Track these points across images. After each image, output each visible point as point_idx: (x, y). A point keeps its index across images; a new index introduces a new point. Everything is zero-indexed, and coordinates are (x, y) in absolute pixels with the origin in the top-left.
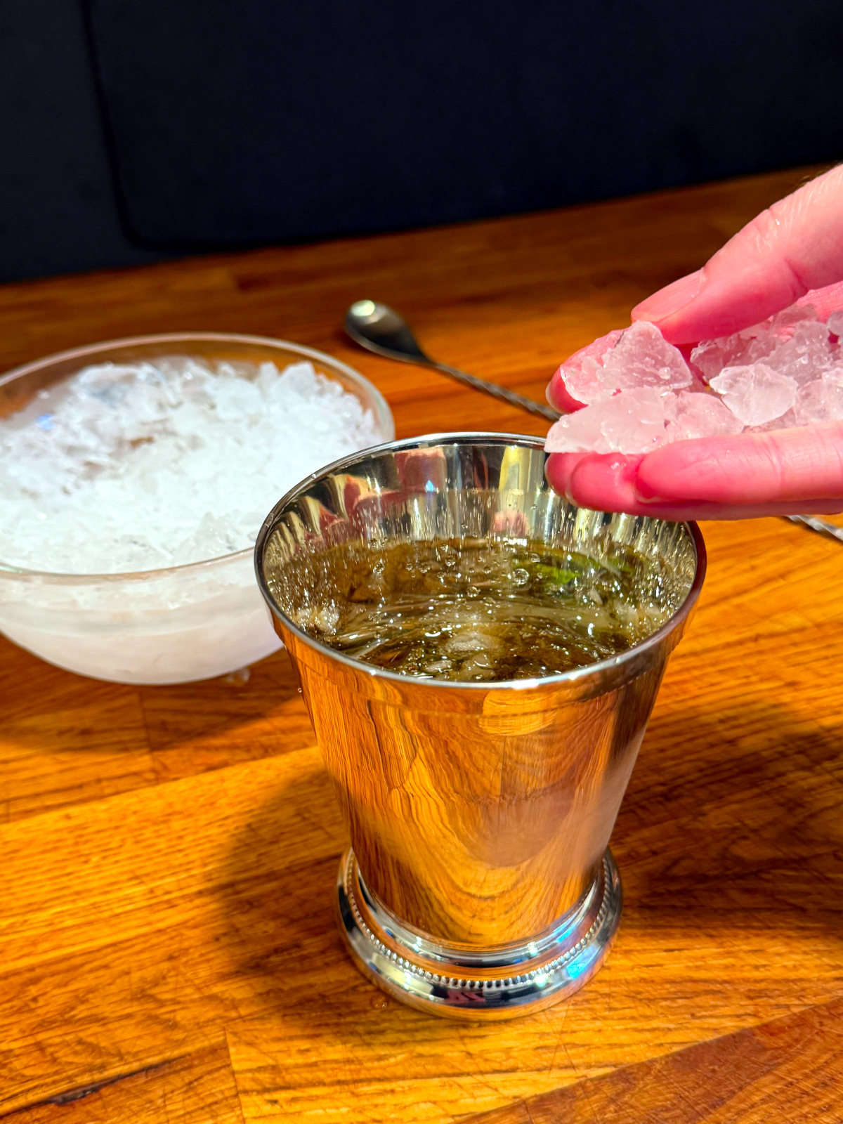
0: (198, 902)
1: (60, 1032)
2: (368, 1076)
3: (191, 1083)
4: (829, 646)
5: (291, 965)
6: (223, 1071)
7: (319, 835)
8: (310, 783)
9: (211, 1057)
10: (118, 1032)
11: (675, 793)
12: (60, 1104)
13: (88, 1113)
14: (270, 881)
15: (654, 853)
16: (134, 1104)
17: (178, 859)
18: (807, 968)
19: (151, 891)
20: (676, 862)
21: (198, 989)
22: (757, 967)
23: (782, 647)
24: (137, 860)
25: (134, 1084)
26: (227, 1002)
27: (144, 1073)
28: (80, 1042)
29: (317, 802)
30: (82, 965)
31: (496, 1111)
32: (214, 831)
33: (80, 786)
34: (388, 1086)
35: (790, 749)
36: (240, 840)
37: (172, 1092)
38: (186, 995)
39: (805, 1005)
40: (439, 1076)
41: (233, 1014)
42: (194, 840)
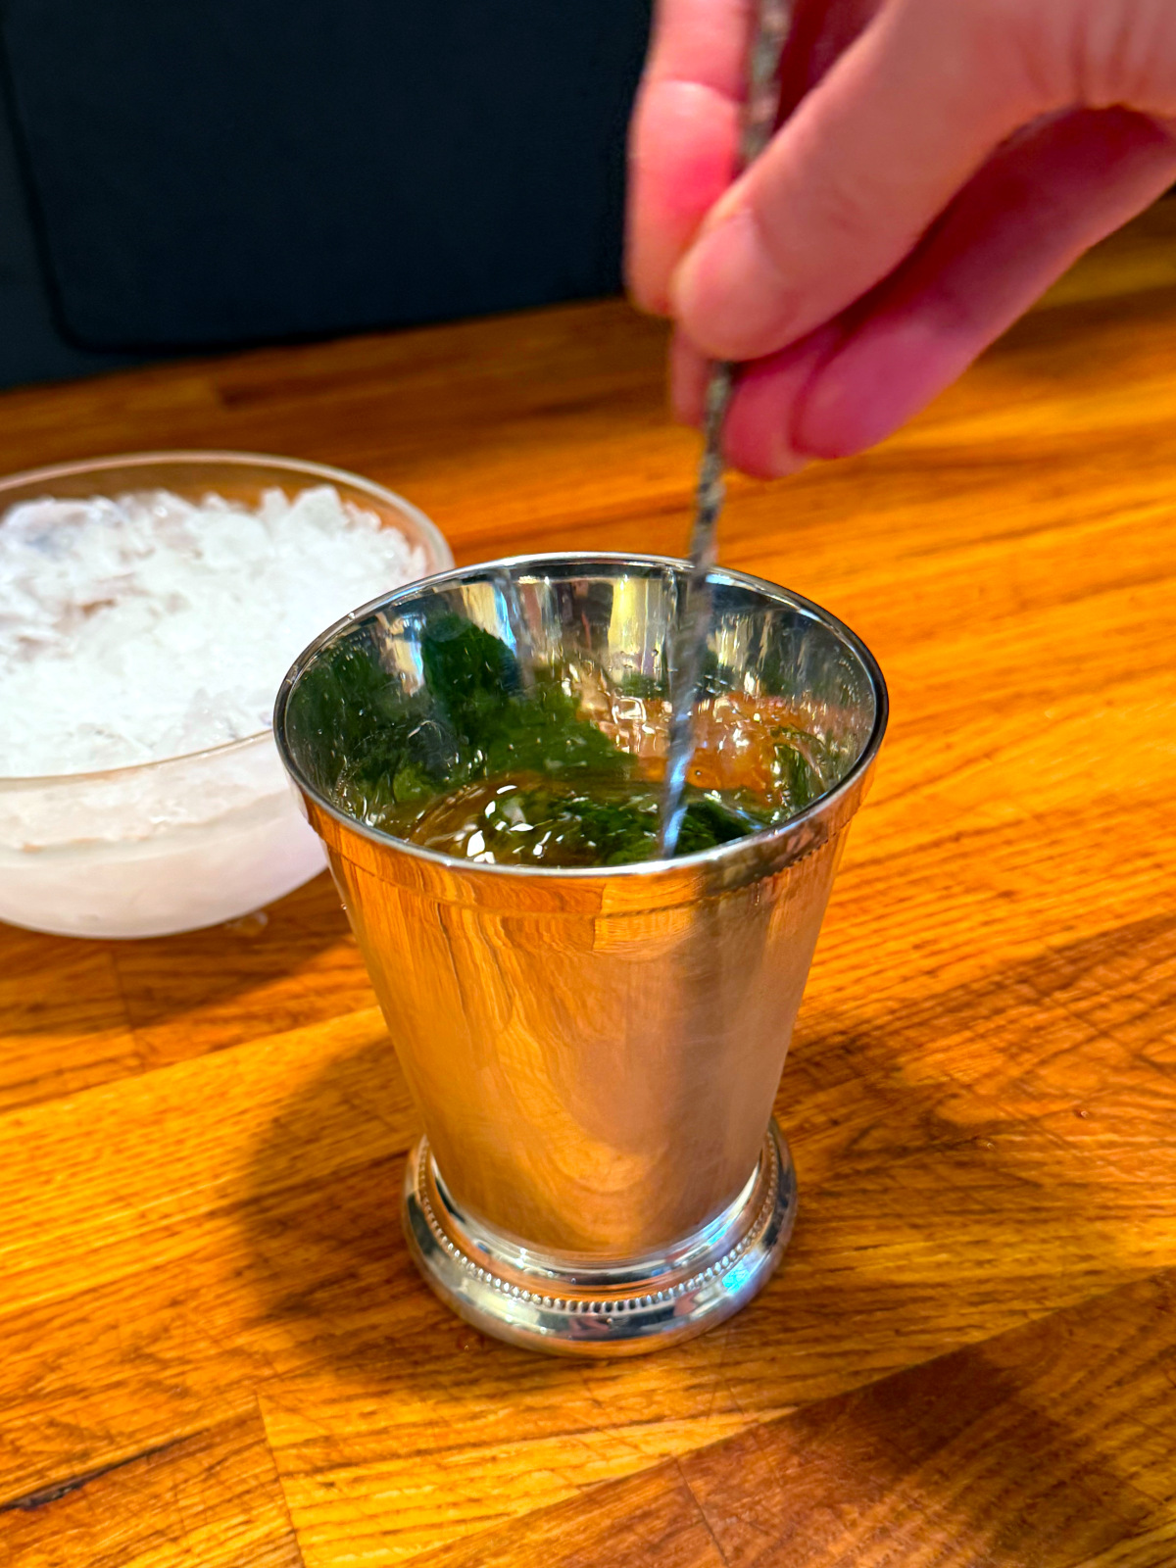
0: (209, 1226)
1: (22, 1411)
2: (460, 1441)
3: (211, 1468)
4: (1054, 843)
5: (345, 1302)
6: (257, 1449)
7: (375, 1128)
8: (359, 1058)
9: (237, 1431)
10: (106, 1406)
11: (859, 1043)
12: (27, 1509)
13: (68, 1517)
14: (310, 1192)
15: (835, 1123)
16: (131, 1502)
17: (178, 1170)
18: (1046, 1261)
19: (143, 1215)
20: (864, 1132)
21: (216, 1341)
22: (980, 1264)
23: (992, 847)
24: (119, 1176)
25: (130, 1475)
26: (257, 1357)
27: (144, 1459)
28: (52, 1423)
29: (370, 1084)
30: (50, 1320)
31: (638, 1475)
32: (226, 1130)
33: (34, 1081)
34: (487, 1452)
35: (1008, 978)
36: (265, 1141)
37: (186, 1481)
38: (199, 1351)
39: (1047, 1309)
40: (557, 1434)
41: (266, 1372)
42: (200, 1144)
